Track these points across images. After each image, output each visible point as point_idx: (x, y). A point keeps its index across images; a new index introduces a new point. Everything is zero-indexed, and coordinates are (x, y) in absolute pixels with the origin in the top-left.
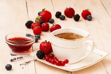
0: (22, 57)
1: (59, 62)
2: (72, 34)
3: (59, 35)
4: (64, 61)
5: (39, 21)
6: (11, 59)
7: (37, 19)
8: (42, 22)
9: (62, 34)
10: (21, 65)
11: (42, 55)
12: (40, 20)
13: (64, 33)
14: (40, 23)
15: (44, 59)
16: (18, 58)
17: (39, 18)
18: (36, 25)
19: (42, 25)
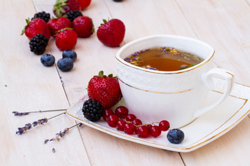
0: (45, 120)
1: (143, 127)
2: (168, 50)
3: (134, 56)
4: (158, 125)
5: (64, 11)
6: (19, 129)
7: (57, 5)
8: (73, 15)
9: (142, 52)
10: (46, 141)
11: (97, 113)
12: (66, 9)
13: (147, 51)
14: (69, 18)
15: (102, 121)
16: (35, 123)
17: (64, 4)
18: (59, 22)
19: (76, 24)
